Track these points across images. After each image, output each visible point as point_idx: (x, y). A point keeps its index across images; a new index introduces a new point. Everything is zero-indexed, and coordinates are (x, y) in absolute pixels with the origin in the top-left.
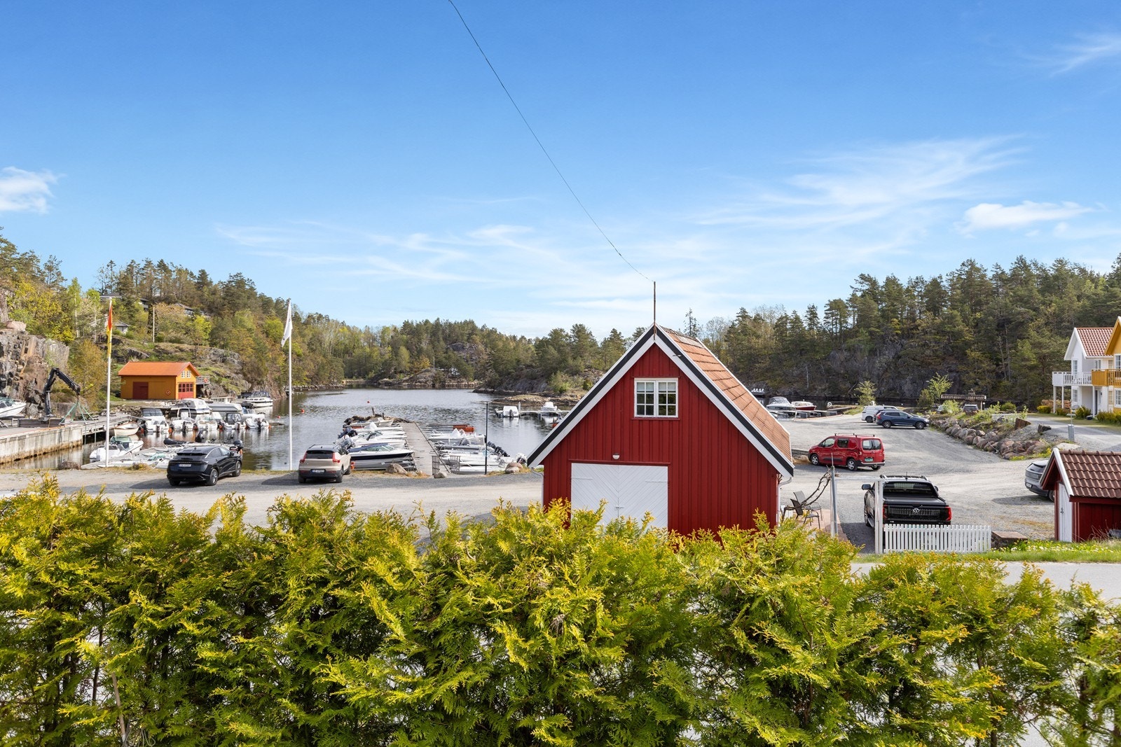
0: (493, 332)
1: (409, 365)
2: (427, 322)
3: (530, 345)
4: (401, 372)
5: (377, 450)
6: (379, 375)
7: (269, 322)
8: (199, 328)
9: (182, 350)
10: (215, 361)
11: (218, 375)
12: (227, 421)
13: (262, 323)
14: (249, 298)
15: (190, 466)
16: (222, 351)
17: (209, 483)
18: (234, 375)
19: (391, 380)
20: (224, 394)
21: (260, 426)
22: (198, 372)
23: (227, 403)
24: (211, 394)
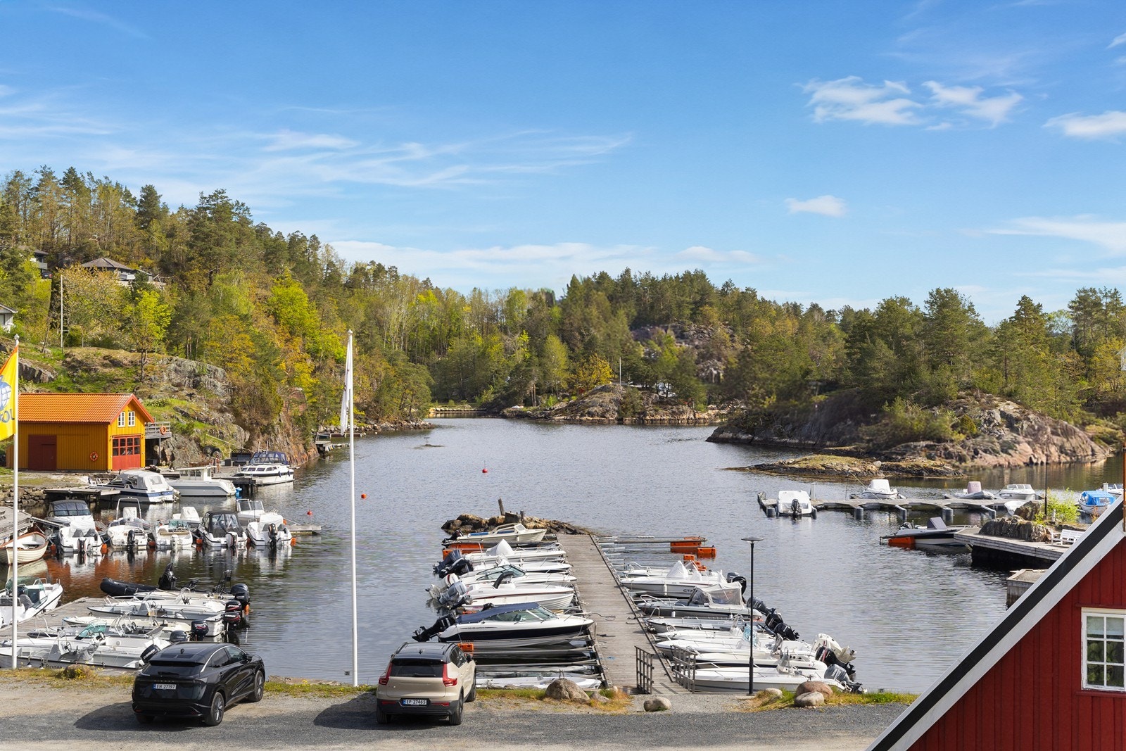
0: (749, 295)
1: (567, 375)
2: (603, 276)
3: (832, 326)
4: (550, 391)
5: (517, 619)
6: (503, 398)
7: (280, 291)
8: (147, 317)
9: (115, 364)
10: (178, 385)
11: (186, 415)
12: (210, 529)
13: (264, 292)
14: (239, 242)
15: (174, 687)
16: (191, 364)
17: (206, 720)
18: (216, 415)
19: (529, 410)
20: (199, 457)
21: (274, 541)
22: (148, 410)
23: (206, 479)
24: (173, 458)
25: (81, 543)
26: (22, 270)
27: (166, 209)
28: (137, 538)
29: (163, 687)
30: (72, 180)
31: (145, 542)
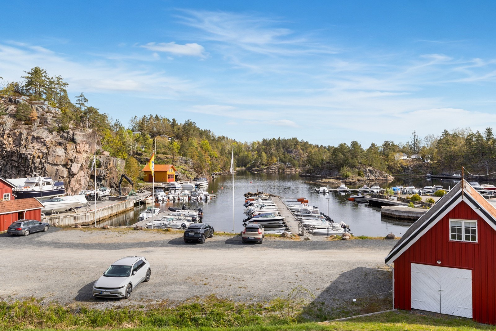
0: (307, 143)
1: (267, 161)
2: (274, 139)
3: (326, 150)
4: (263, 164)
5: (267, 217)
6: (252, 166)
7: (203, 142)
8: (175, 148)
9: (167, 158)
10: (182, 163)
11: (184, 170)
12: (192, 195)
13: (200, 142)
14: (194, 131)
15: (194, 234)
16: (184, 158)
17: (201, 242)
18: (190, 169)
19: (258, 169)
20: (187, 179)
21: (207, 198)
22: (175, 168)
23: (189, 184)
24: (181, 179)
25: (163, 199)
26: (146, 137)
27: (177, 124)
28: (175, 197)
29: (191, 234)
30: (157, 117)
31: (177, 198)
